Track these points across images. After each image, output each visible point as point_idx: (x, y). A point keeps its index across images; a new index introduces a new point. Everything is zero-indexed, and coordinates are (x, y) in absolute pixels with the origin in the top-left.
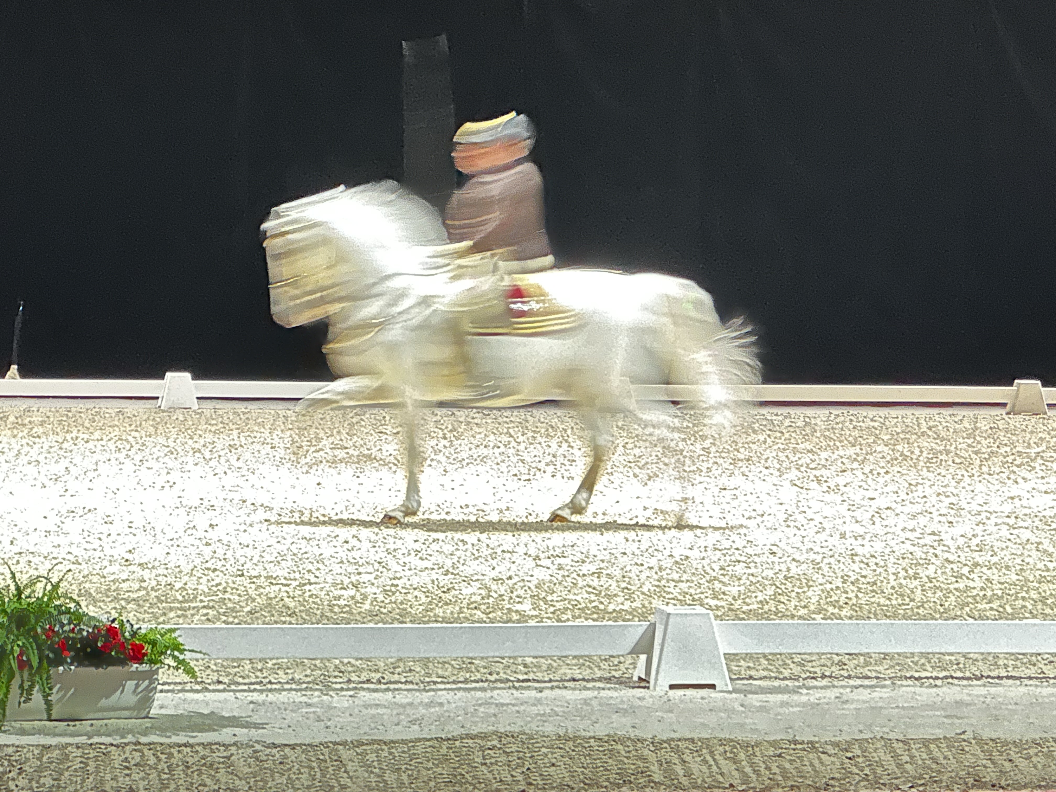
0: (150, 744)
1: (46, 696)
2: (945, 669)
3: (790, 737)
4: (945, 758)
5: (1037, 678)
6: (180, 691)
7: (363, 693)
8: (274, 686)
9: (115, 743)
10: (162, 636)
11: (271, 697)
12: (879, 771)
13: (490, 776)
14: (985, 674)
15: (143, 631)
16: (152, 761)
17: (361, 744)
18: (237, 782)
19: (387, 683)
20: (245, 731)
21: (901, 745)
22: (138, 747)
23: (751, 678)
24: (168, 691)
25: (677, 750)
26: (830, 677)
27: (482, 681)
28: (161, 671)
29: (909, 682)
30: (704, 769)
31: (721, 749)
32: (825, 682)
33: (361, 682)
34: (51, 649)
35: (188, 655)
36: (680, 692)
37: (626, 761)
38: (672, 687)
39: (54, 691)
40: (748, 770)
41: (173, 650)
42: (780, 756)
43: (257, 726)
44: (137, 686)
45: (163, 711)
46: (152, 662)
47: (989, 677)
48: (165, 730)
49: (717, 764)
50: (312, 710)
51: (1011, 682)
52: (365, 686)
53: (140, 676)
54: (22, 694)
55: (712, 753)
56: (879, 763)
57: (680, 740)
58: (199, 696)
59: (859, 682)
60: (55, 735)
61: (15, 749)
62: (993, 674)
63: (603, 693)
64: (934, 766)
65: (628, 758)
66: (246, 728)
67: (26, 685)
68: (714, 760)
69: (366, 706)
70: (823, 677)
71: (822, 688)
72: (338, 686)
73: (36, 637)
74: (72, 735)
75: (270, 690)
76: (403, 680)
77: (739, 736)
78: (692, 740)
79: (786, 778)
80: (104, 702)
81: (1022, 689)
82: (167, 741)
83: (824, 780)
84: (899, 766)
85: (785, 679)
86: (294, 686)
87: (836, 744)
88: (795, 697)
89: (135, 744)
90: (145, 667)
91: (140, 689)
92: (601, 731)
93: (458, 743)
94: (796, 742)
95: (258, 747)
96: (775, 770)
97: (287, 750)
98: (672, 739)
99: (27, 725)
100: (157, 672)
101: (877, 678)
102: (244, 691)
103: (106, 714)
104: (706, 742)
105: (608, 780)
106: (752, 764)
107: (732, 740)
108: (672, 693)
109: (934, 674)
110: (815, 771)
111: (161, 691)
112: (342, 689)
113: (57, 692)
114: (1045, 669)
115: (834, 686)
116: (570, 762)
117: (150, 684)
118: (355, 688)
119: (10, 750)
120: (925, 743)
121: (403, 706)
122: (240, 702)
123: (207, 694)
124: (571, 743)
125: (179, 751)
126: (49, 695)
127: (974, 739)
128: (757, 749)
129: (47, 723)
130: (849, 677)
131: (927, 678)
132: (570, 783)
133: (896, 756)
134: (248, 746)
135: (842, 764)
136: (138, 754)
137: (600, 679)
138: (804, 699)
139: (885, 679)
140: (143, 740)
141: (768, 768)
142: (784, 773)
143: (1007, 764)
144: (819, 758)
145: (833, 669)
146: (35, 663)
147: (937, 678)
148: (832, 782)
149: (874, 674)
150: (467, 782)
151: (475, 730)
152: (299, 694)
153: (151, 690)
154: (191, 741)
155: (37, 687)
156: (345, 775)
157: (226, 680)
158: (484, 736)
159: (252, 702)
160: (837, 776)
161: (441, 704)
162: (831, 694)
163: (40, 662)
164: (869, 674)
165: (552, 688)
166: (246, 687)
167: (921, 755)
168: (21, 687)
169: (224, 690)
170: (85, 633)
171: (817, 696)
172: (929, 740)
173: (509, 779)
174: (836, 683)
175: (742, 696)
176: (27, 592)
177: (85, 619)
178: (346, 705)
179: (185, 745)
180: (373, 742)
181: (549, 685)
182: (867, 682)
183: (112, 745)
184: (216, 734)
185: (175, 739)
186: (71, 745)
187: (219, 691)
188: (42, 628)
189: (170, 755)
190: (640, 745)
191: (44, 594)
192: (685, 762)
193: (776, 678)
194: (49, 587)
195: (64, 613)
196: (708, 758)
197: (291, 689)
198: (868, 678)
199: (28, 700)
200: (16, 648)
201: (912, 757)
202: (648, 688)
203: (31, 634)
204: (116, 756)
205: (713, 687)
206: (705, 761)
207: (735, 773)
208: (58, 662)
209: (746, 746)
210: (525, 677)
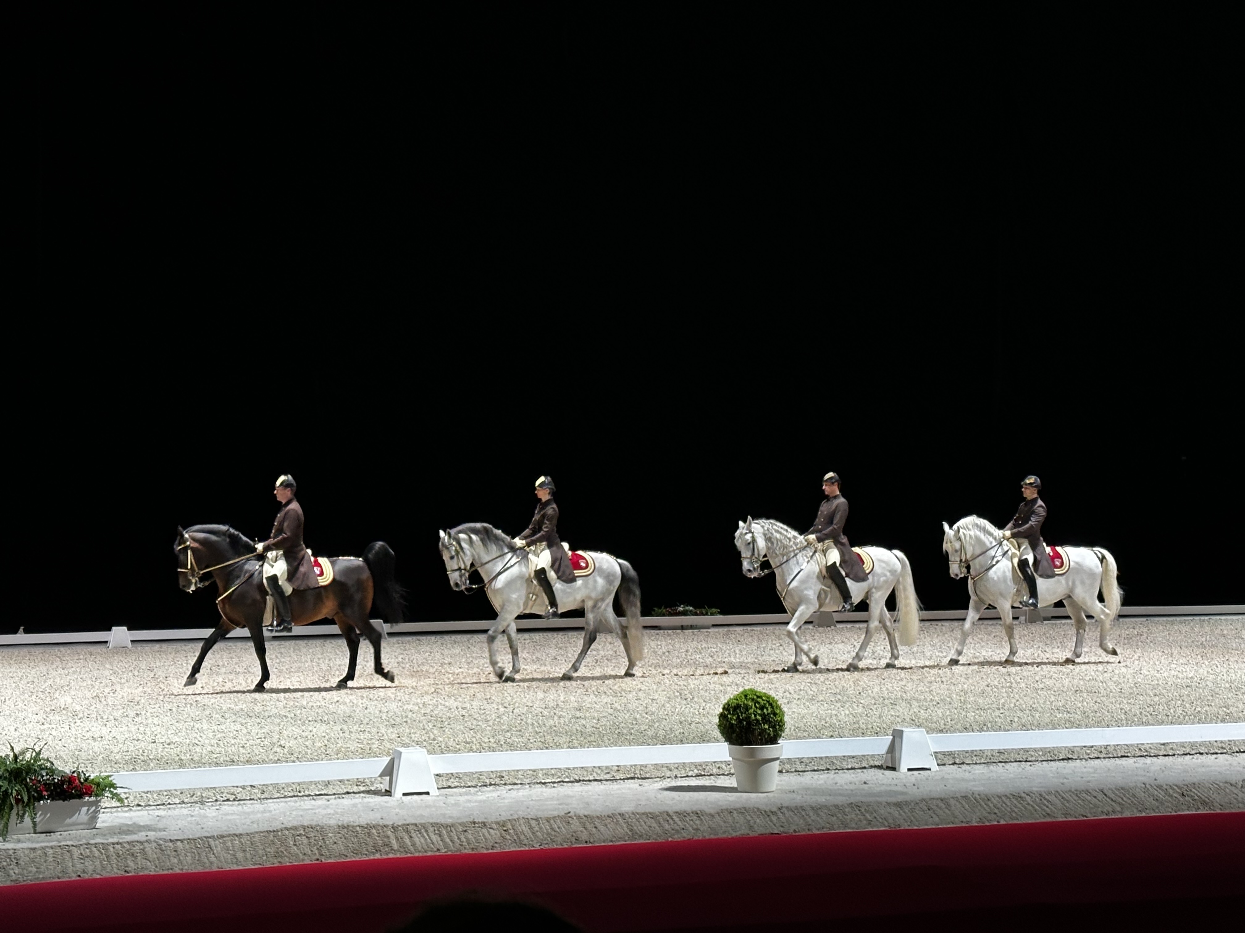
0: (96, 844)
1: (33, 819)
2: (559, 777)
3: (471, 820)
4: (559, 828)
5: (610, 780)
6: (115, 812)
7: (224, 807)
8: (171, 806)
9: (74, 844)
10: (103, 779)
11: (170, 813)
12: (522, 837)
13: (298, 852)
14: (581, 779)
15: (92, 778)
16: (97, 854)
17: (222, 837)
18: (149, 864)
19: (239, 801)
20: (154, 833)
21: (534, 822)
22: (89, 846)
23: (449, 787)
24: (107, 812)
25: (408, 832)
26: (494, 784)
27: (294, 796)
28: (102, 800)
29: (540, 786)
30: (422, 840)
31: (432, 829)
32: (492, 788)
33: (224, 801)
34: (37, 791)
35: (119, 791)
36: (409, 797)
37: (377, 838)
38: (404, 794)
39: (38, 815)
40: (448, 840)
41: (110, 788)
42: (465, 831)
43: (160, 830)
44: (88, 810)
45: (105, 825)
46: (97, 795)
47: (583, 780)
48: (105, 835)
49: (430, 838)
50: (194, 818)
51: (596, 783)
52: (225, 803)
53: (90, 804)
54: (18, 819)
55: (426, 831)
56: (522, 832)
57: (408, 825)
58: (127, 815)
59: (511, 787)
60: (38, 842)
61: (13, 851)
62: (585, 779)
63: (366, 800)
64: (553, 833)
65: (379, 836)
66: (154, 831)
67: (21, 813)
68: (428, 835)
69: (227, 814)
70: (491, 785)
71: (490, 791)
72: (210, 804)
73: (26, 785)
74: (48, 841)
75: (169, 809)
76: (248, 798)
77: (443, 821)
78: (416, 825)
79: (469, 844)
80: (68, 821)
81: (602, 787)
82: (105, 841)
83: (491, 844)
84: (533, 833)
85: (469, 787)
86: (183, 805)
87: (497, 823)
88: (475, 798)
89: (86, 844)
90: (93, 799)
91: (91, 811)
92: (363, 821)
93: (279, 833)
94: (474, 823)
95: (161, 842)
96: (463, 839)
97: (179, 843)
98: (404, 825)
99: (21, 837)
100: (100, 801)
101: (521, 784)
102: (154, 810)
103: (69, 828)
104: (424, 826)
105: (367, 850)
106: (450, 837)
107: (438, 824)
108: (404, 798)
109: (553, 780)
110: (486, 839)
111: (103, 813)
112: (212, 805)
113: (40, 816)
114: (615, 774)
115: (497, 790)
116: (345, 841)
117: (96, 808)
118: (220, 804)
119: (11, 852)
120: (548, 820)
121: (248, 814)
122: (150, 817)
123: (132, 813)
124: (346, 830)
125: (114, 848)
126: (34, 818)
127: (575, 816)
128: (453, 829)
129: (34, 835)
130: (505, 784)
131: (549, 783)
132: (345, 853)
133: (531, 828)
134: (155, 841)
135: (501, 834)
136: (88, 850)
137: (363, 792)
138: (480, 798)
139: (525, 784)
140: (92, 842)
141: (459, 838)
142: (468, 840)
143: (594, 829)
144: (489, 832)
145: (496, 780)
146: (26, 799)
147: (554, 783)
148: (496, 845)
149: (519, 782)
150: (285, 856)
151: (289, 825)
152: (187, 810)
153: (96, 812)
154: (121, 841)
155: (27, 814)
156: (213, 856)
157: (142, 804)
158: (295, 828)
159: (158, 816)
160: (498, 841)
161: (270, 811)
162: (495, 794)
163: (29, 799)
164: (517, 782)
165: (335, 798)
166: (154, 807)
167: (546, 827)
168: (18, 814)
169: (142, 810)
170: (56, 781)
171: (487, 795)
172: (550, 818)
173: (310, 852)
174: (497, 787)
175: (444, 798)
176: (21, 758)
177: (56, 772)
178: (214, 814)
179: (117, 843)
180: (229, 835)
181: (333, 797)
182: (515, 787)
183: (73, 846)
184: (136, 836)
185: (111, 840)
186: (47, 847)
187: (139, 810)
188: (30, 779)
189: (107, 850)
190: (385, 829)
191: (31, 759)
192: (411, 837)
193: (464, 787)
194: (34, 754)
195: (43, 769)
196: (425, 834)
197: (182, 807)
198: (515, 784)
199: (22, 822)
200: (14, 791)
201: (541, 828)
202: (391, 796)
203: (23, 782)
204: (76, 852)
205: (428, 793)
206: (424, 837)
207: (440, 842)
208: (40, 798)
209: (446, 826)
210: (320, 793)
